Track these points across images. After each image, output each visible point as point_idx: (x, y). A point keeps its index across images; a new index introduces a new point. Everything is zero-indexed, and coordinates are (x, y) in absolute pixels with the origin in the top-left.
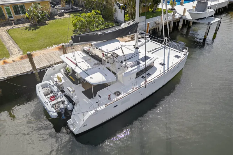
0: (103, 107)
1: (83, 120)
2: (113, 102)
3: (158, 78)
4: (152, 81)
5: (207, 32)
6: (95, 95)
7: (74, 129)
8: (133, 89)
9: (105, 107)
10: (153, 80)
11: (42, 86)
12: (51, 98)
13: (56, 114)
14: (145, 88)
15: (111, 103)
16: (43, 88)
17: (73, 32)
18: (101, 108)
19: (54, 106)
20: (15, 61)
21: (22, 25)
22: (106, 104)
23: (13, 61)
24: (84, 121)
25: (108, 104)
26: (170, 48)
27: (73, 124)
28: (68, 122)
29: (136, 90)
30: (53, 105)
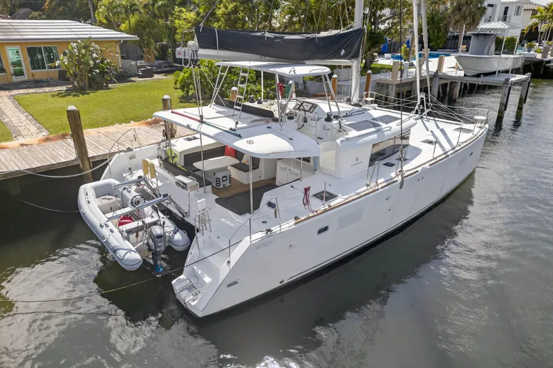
0: (289, 225)
1: (229, 262)
2: (315, 213)
3: (430, 165)
4: (418, 171)
5: (505, 102)
6: (257, 206)
7: (194, 300)
8: (369, 185)
9: (295, 224)
10: (419, 169)
11: (96, 189)
12: (122, 219)
13: (137, 256)
14: (401, 188)
15: (311, 215)
16: (97, 197)
17: (180, 98)
18: (282, 228)
19: (133, 236)
20: (27, 145)
21: (47, 89)
22: (296, 218)
23: (22, 145)
24: (232, 264)
25: (303, 218)
26: (436, 119)
27: (191, 288)
28: (173, 282)
29: (378, 189)
30: (129, 232)
